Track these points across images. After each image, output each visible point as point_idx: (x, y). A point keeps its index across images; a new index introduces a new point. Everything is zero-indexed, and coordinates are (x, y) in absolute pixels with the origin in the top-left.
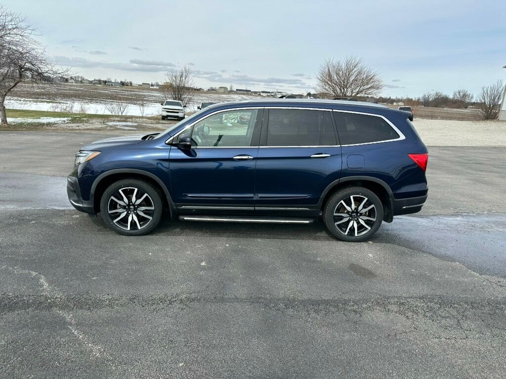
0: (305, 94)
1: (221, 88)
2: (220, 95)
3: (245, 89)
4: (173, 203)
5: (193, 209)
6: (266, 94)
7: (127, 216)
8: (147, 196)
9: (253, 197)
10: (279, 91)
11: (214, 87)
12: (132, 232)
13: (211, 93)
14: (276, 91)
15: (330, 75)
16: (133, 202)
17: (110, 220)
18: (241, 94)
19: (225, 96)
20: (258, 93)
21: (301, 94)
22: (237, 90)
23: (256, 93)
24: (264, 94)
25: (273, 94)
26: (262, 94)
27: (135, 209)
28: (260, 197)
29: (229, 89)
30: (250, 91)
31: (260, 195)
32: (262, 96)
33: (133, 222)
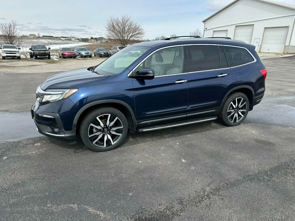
0: (90, 38)
1: (31, 35)
2: (31, 40)
3: (49, 36)
4: (136, 121)
5: (148, 123)
6: (64, 38)
7: (103, 136)
8: (118, 119)
9: (186, 108)
10: (72, 36)
11: (25, 35)
12: (108, 147)
13: (25, 39)
14: (70, 36)
15: (113, 26)
16: (108, 125)
17: (90, 142)
18: (47, 39)
19: (35, 40)
20: (59, 38)
21: (87, 38)
22: (43, 36)
23: (57, 38)
24: (63, 39)
25: (68, 38)
26: (61, 38)
27: (109, 130)
28: (191, 107)
29: (37, 36)
30: (53, 37)
31: (191, 106)
32: (62, 40)
33: (108, 140)
